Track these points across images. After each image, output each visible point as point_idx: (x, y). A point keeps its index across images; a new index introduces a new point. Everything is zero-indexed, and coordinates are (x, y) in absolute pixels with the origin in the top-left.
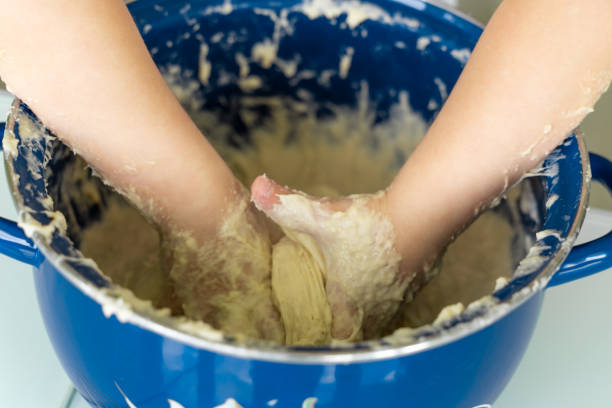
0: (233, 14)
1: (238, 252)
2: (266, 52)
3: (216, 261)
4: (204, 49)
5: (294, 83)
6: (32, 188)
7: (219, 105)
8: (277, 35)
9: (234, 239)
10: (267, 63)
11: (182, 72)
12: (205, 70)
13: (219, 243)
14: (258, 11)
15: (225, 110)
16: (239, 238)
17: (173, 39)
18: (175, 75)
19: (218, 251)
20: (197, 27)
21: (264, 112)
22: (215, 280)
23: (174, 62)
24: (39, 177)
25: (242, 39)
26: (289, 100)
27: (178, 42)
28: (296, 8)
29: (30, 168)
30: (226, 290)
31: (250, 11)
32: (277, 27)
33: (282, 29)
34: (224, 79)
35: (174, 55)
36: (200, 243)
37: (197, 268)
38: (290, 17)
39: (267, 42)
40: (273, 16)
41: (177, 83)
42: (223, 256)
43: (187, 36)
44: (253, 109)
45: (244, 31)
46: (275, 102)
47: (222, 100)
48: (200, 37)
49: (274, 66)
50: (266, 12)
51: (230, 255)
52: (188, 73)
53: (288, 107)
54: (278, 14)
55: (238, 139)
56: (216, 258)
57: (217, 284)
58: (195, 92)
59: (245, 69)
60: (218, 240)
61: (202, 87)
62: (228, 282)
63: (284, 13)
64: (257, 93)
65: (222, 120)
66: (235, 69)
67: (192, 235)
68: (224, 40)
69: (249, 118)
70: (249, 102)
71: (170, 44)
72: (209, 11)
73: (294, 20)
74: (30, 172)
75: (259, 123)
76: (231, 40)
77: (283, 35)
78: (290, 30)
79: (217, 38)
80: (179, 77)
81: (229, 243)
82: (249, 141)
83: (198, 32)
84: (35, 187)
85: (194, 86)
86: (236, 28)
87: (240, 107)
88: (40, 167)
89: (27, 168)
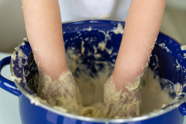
0: (92, 31)
1: (64, 85)
2: (102, 45)
3: (57, 87)
4: (83, 43)
5: (111, 57)
6: (18, 69)
7: (88, 62)
8: (106, 40)
9: (63, 81)
10: (102, 49)
11: (76, 50)
12: (83, 50)
13: (59, 82)
14: (100, 31)
15: (90, 64)
16: (65, 81)
17: (73, 38)
18: (73, 50)
19: (58, 84)
20: (80, 35)
21: (102, 66)
22: (57, 92)
23: (73, 46)
24: (21, 67)
25: (95, 40)
26: (110, 62)
27: (74, 39)
28: (112, 31)
29: (19, 64)
30: (60, 96)
31: (97, 31)
32: (106, 37)
33: (107, 38)
34: (89, 54)
35: (73, 43)
36: (53, 81)
37: (51, 89)
38: (110, 33)
39: (103, 42)
40: (104, 33)
41: (74, 53)
42: (59, 86)
43: (77, 37)
44: (98, 65)
45: (95, 38)
46: (105, 63)
47: (89, 61)
48: (81, 38)
49: (105, 50)
50: (102, 31)
51: (62, 86)
52: (78, 51)
53: (109, 65)
54: (106, 32)
55: (93, 74)
56: (57, 86)
57: (57, 94)
58: (80, 57)
59: (96, 51)
60: (58, 81)
61: (82, 56)
62: (61, 94)
63: (108, 32)
64: (100, 59)
65: (88, 68)
66: (92, 51)
67: (51, 78)
68: (89, 40)
69: (97, 68)
70: (97, 62)
71: (71, 39)
72: (84, 30)
73: (111, 35)
74: (19, 65)
75: (100, 70)
76: (91, 41)
77: (108, 40)
78: (110, 38)
79: (87, 39)
80: (75, 52)
81: (62, 82)
82: (96, 75)
83: (81, 36)
84: (19, 69)
85: (80, 55)
86: (93, 36)
87: (94, 64)
88: (22, 65)
89: (18, 64)
